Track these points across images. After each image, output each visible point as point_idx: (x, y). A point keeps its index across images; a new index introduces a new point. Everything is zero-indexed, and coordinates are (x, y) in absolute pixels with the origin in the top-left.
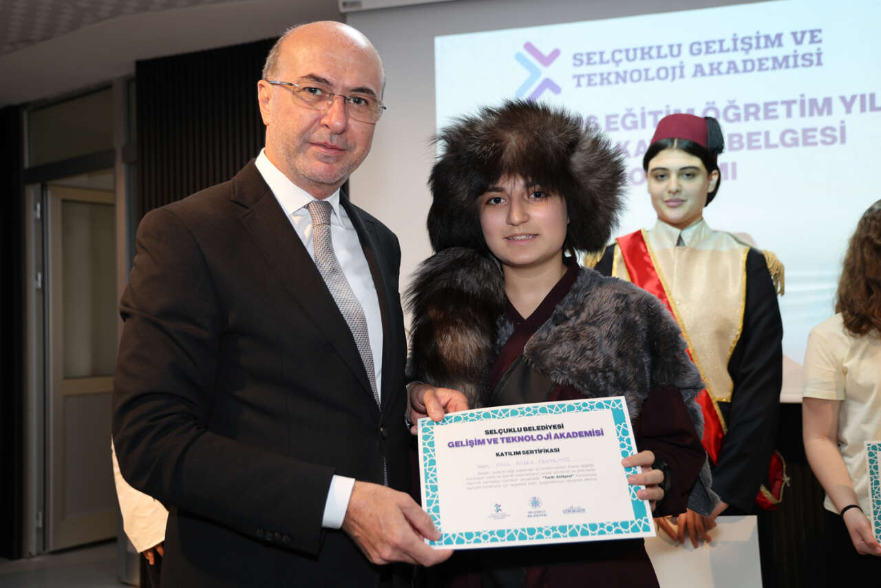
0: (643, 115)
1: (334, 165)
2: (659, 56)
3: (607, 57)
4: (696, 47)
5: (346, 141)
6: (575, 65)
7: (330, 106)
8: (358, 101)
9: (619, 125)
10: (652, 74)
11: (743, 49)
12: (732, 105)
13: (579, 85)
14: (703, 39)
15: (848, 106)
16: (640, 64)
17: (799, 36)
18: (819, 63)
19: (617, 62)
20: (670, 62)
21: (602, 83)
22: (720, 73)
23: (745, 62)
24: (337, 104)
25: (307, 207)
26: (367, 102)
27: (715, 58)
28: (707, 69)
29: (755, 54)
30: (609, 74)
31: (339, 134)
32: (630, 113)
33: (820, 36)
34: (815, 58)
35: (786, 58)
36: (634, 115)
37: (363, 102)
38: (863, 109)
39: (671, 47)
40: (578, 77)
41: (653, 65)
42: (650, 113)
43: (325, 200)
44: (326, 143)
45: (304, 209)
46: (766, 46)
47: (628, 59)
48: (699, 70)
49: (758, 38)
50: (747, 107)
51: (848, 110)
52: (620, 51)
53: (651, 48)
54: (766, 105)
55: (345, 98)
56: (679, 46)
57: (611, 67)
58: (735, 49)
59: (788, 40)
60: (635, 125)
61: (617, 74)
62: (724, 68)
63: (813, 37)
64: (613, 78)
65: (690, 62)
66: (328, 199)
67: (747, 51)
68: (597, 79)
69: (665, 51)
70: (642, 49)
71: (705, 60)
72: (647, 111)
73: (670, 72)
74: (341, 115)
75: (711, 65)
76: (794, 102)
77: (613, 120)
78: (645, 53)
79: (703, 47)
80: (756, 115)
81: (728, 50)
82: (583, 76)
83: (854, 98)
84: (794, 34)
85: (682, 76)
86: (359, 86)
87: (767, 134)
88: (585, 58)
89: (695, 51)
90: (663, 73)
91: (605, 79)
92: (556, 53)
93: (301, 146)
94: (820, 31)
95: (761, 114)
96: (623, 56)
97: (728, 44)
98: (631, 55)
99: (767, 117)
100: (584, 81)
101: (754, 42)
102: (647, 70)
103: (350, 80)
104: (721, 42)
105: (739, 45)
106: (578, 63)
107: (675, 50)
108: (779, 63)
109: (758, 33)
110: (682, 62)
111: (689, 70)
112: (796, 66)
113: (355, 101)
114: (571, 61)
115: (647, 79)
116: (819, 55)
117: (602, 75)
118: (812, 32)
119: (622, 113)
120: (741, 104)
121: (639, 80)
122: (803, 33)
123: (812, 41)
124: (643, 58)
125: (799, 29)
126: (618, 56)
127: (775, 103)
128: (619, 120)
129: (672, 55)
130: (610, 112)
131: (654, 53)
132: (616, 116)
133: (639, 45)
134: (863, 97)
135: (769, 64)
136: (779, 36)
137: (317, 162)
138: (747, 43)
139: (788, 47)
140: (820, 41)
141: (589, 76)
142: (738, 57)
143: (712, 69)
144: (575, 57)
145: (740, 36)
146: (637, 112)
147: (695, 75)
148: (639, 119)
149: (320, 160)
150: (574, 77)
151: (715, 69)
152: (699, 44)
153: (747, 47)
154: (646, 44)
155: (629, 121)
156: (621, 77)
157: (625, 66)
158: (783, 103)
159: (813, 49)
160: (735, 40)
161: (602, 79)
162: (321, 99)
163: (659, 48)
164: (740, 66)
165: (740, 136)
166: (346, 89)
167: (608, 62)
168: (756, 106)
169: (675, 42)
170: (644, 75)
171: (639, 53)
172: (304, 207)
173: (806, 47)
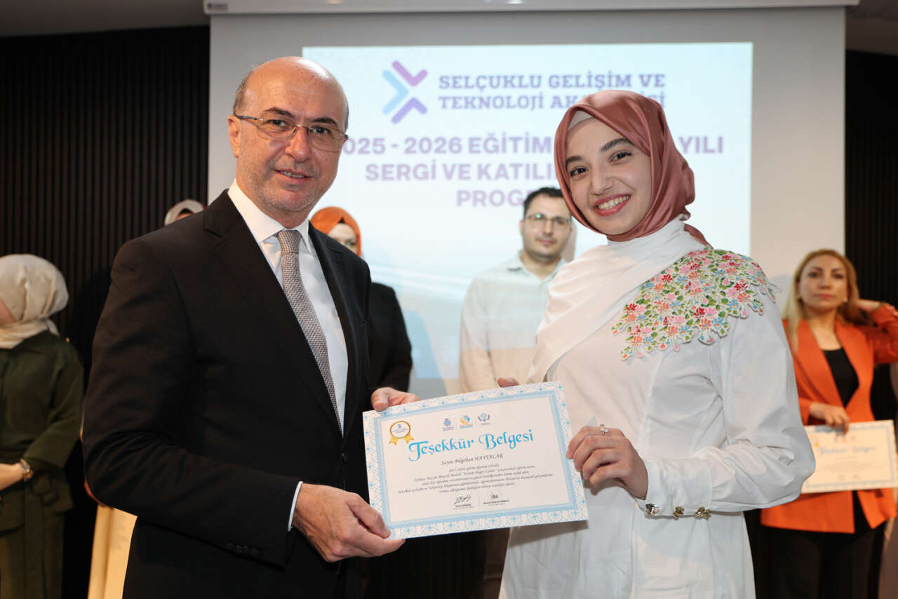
0: (504, 140)
1: (300, 194)
2: (521, 86)
3: (472, 81)
4: (554, 80)
5: (312, 168)
6: (441, 87)
7: (292, 136)
8: (321, 130)
9: (481, 148)
10: (514, 101)
11: (597, 86)
13: (444, 106)
14: (562, 72)
15: (686, 146)
16: (502, 92)
17: (645, 79)
19: (482, 88)
20: (530, 92)
21: (466, 107)
24: (300, 135)
25: (277, 235)
26: (329, 132)
28: (564, 102)
30: (474, 98)
31: (303, 162)
32: (492, 138)
33: (663, 81)
36: (495, 140)
37: (326, 132)
38: (698, 150)
39: (532, 77)
40: (444, 99)
41: (515, 93)
42: (511, 139)
43: (294, 229)
44: (291, 170)
45: (273, 237)
46: (617, 85)
47: (491, 85)
48: (556, 102)
49: (610, 77)
52: (484, 77)
53: (513, 77)
55: (307, 129)
56: (540, 77)
57: (475, 92)
58: (590, 85)
59: (635, 81)
60: (496, 149)
61: (481, 100)
63: (657, 81)
64: (477, 102)
65: (548, 93)
66: (297, 228)
68: (462, 102)
69: (526, 81)
70: (506, 77)
71: (562, 93)
72: (508, 136)
73: (531, 101)
74: (304, 145)
75: (568, 98)
77: (475, 142)
78: (508, 82)
79: (561, 81)
81: (583, 86)
82: (449, 98)
83: (690, 139)
84: (642, 77)
85: (541, 106)
86: (321, 116)
88: (451, 81)
89: (553, 84)
90: (523, 102)
91: (469, 103)
92: (423, 74)
93: (268, 174)
94: (663, 76)
96: (487, 82)
97: (583, 80)
98: (495, 82)
100: (449, 103)
101: (606, 80)
102: (509, 98)
103: (312, 111)
104: (578, 77)
105: (593, 82)
106: (444, 85)
107: (535, 81)
109: (610, 72)
110: (541, 93)
111: (548, 101)
113: (318, 131)
114: (438, 83)
115: (509, 106)
116: (662, 98)
117: (466, 98)
118: (657, 76)
119: (485, 136)
121: (502, 106)
122: (649, 76)
123: (657, 84)
124: (505, 86)
125: (646, 72)
126: (482, 82)
128: (481, 143)
129: (533, 86)
130: (473, 135)
131: (516, 82)
132: (479, 139)
133: (503, 73)
134: (698, 139)
136: (628, 77)
137: (283, 191)
138: (600, 81)
139: (636, 88)
140: (663, 85)
141: (454, 98)
143: (568, 102)
144: (441, 79)
145: (594, 74)
146: (499, 137)
147: (553, 106)
148: (500, 143)
149: (285, 188)
150: (440, 98)
152: (557, 77)
153: (599, 84)
154: (509, 74)
155: (490, 145)
156: (485, 103)
157: (489, 92)
159: (657, 91)
160: (590, 77)
161: (467, 103)
162: (285, 129)
163: (521, 77)
166: (307, 120)
167: (472, 87)
169: (536, 73)
170: (506, 103)
171: (502, 81)
172: (274, 235)
173: (651, 89)
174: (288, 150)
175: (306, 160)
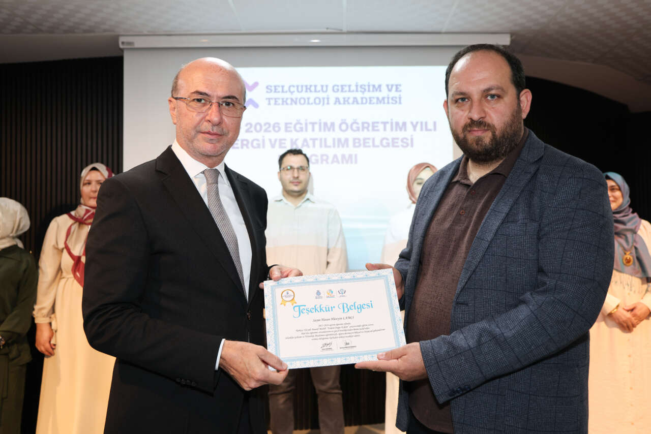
0: (306, 124)
2: (315, 91)
3: (286, 89)
4: (336, 88)
5: (223, 129)
6: (267, 92)
7: (209, 109)
8: (228, 104)
9: (293, 129)
10: (311, 101)
11: (361, 91)
12: (355, 122)
13: (269, 104)
14: (339, 84)
15: (415, 127)
16: (304, 95)
17: (390, 87)
18: (400, 103)
19: (292, 93)
20: (321, 95)
21: (283, 104)
22: (349, 103)
23: (362, 98)
24: (214, 107)
25: (203, 172)
26: (233, 104)
27: (347, 95)
28: (342, 101)
29: (367, 95)
30: (287, 99)
31: (217, 125)
32: (299, 123)
33: (400, 88)
34: (398, 100)
35: (383, 98)
36: (301, 124)
37: (231, 105)
38: (422, 129)
39: (322, 86)
40: (269, 99)
41: (312, 96)
42: (310, 123)
43: (214, 168)
44: (209, 132)
45: (201, 174)
46: (373, 91)
47: (298, 91)
48: (337, 101)
49: (369, 86)
50: (363, 123)
51: (415, 130)
52: (294, 86)
53: (311, 86)
54: (373, 123)
55: (219, 103)
56: (327, 86)
57: (288, 95)
58: (357, 91)
59: (384, 88)
60: (301, 129)
61: (292, 99)
62: (351, 101)
63: (397, 88)
64: (289, 101)
65: (333, 96)
66: (217, 168)
67: (363, 92)
68: (280, 101)
69: (319, 88)
70: (306, 86)
71: (341, 95)
72: (308, 121)
73: (322, 100)
74: (217, 114)
75: (344, 98)
76: (388, 123)
77: (288, 125)
78: (308, 89)
79: (340, 88)
80: (368, 128)
81: (353, 91)
82: (272, 99)
83: (417, 123)
84: (388, 86)
85: (328, 103)
86: (227, 95)
87: (374, 139)
88: (273, 89)
89: (336, 90)
90: (317, 101)
91: (284, 102)
92: (256, 84)
93: (195, 134)
94: (400, 85)
95: (370, 128)
96: (295, 89)
97: (353, 88)
98: (300, 89)
99: (373, 130)
100: (272, 102)
101: (367, 88)
102: (308, 99)
103: (221, 92)
104: (350, 86)
105: (359, 89)
106: (269, 91)
107: (324, 88)
108: (380, 101)
109: (369, 83)
110: (328, 95)
111: (332, 100)
112: (388, 103)
113: (226, 105)
114: (266, 90)
115: (308, 103)
116: (400, 98)
117: (283, 99)
118: (397, 86)
119: (294, 122)
120: (360, 122)
121: (304, 103)
122: (392, 86)
123: (397, 90)
124: (306, 91)
125: (390, 83)
126: (292, 89)
127: (378, 123)
128: (292, 126)
129: (323, 91)
130: (288, 122)
131: (313, 88)
132: (291, 123)
133: (305, 84)
134: (422, 123)
135: (375, 101)
136: (380, 86)
137: (206, 143)
138: (363, 88)
139: (384, 93)
140: (400, 91)
141: (275, 99)
142: (359, 95)
143: (344, 101)
144: (267, 87)
145: (360, 84)
146: (303, 122)
147: (335, 104)
148: (304, 126)
149: (207, 142)
150: (267, 99)
151: (346, 101)
152: (338, 86)
153: (363, 90)
154: (309, 84)
155: (298, 127)
156: (294, 101)
157: (296, 95)
158: (382, 123)
159: (397, 94)
160: (357, 86)
161: (283, 102)
162: (204, 105)
163: (315, 86)
164: (360, 101)
165: (359, 139)
166: (219, 97)
167: (286, 92)
168: (368, 123)
169: (324, 84)
170: (307, 101)
171: (304, 89)
172: (201, 173)
173: (393, 94)
174: (208, 118)
175: (219, 124)
